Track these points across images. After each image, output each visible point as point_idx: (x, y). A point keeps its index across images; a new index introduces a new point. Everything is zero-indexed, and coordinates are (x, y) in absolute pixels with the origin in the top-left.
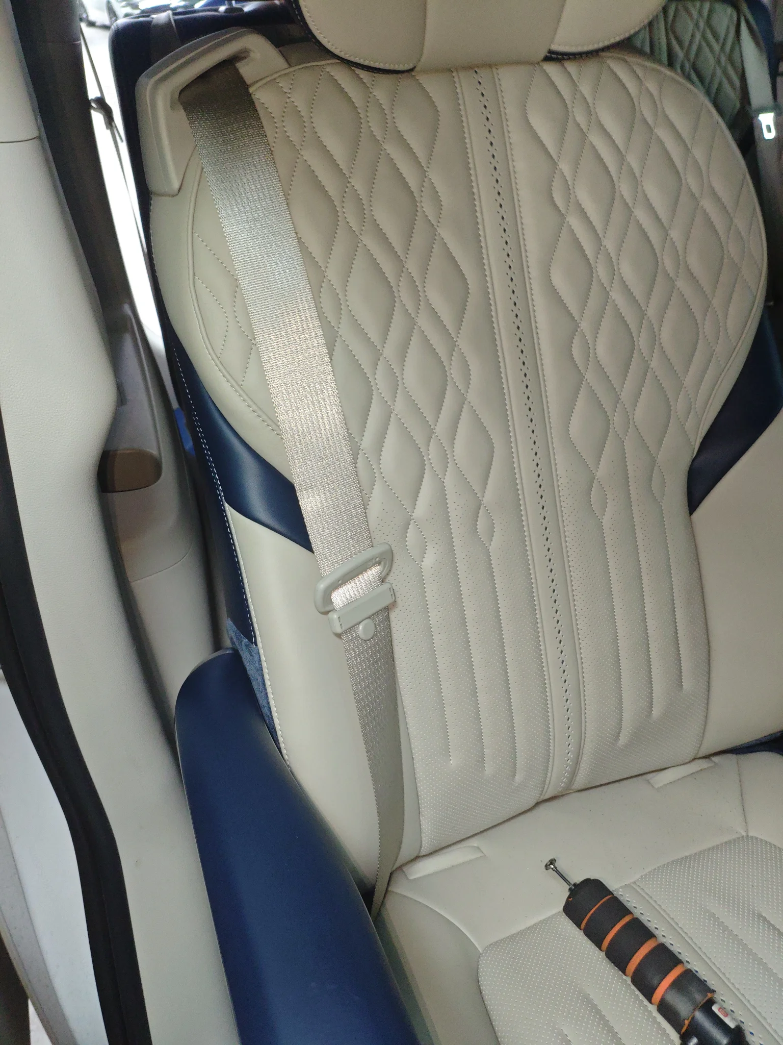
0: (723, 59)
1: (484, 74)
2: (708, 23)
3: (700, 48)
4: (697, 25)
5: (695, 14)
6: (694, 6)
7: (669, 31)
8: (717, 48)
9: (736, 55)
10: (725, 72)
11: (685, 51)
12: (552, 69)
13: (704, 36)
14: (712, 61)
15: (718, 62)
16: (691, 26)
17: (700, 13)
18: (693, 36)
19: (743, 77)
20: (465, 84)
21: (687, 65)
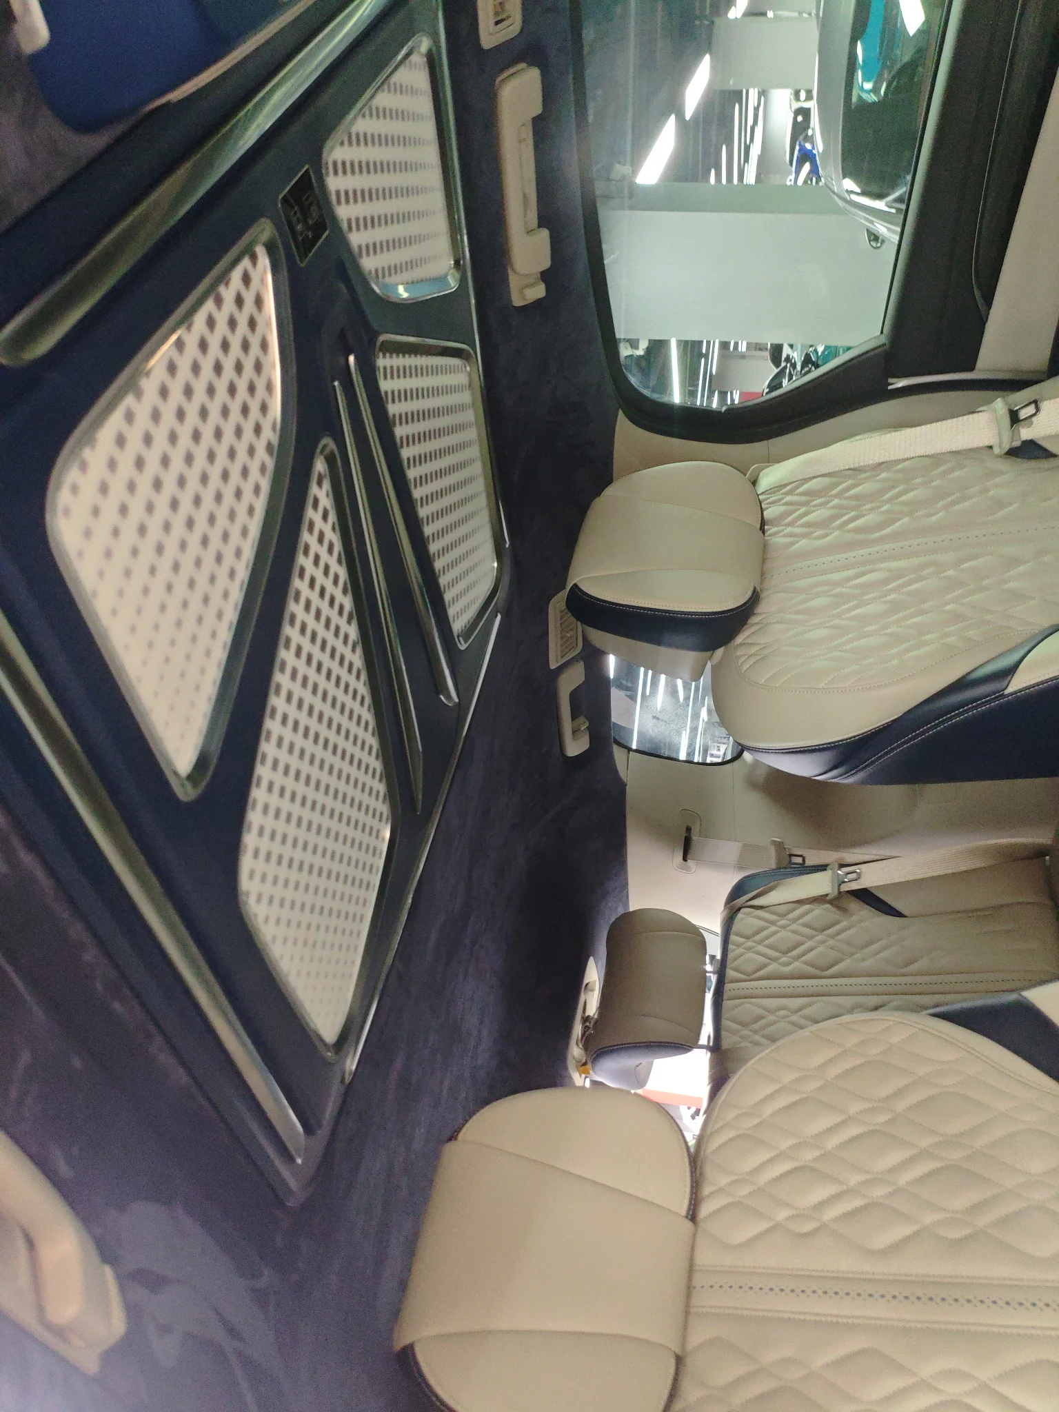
0: (783, 922)
1: (698, 1280)
2: (748, 938)
3: (769, 947)
4: (749, 949)
5: (741, 950)
6: (734, 950)
7: (752, 977)
8: (773, 928)
9: (781, 909)
10: (795, 920)
11: (772, 962)
12: (705, 1210)
13: (760, 942)
14: (783, 934)
15: (784, 927)
16: (750, 955)
17: (739, 945)
18: (759, 953)
19: (800, 902)
20: (703, 1300)
21: (785, 959)
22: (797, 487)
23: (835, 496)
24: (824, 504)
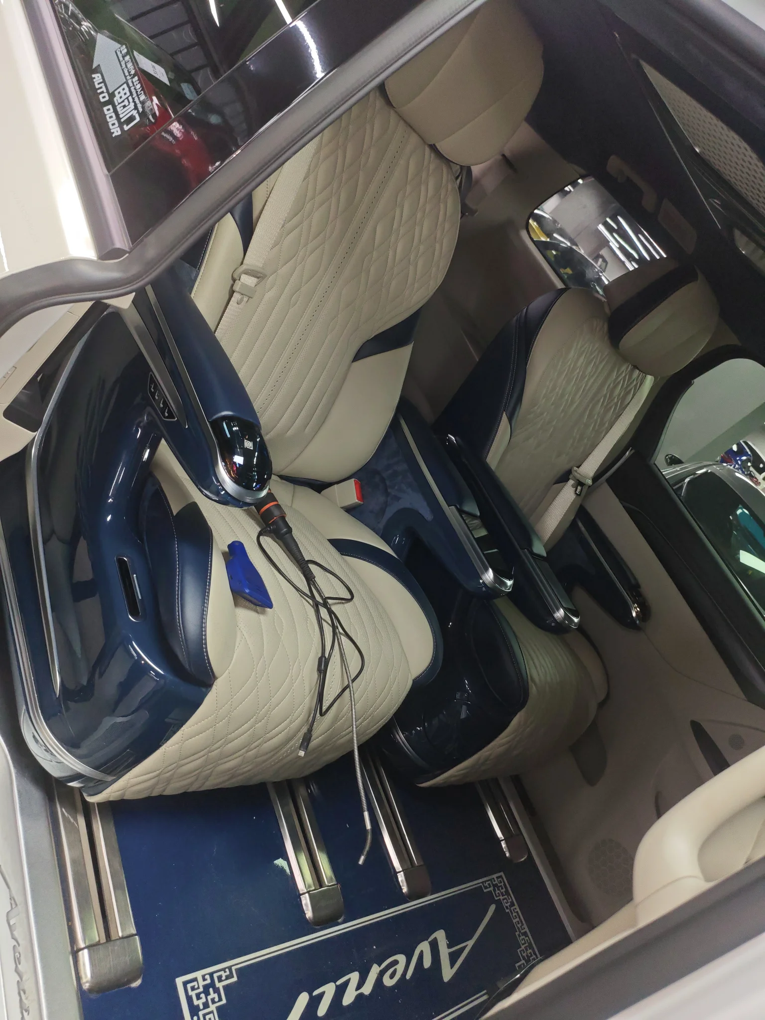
1: (409, 130)
22: (635, 389)
23: (618, 402)
24: (619, 395)
